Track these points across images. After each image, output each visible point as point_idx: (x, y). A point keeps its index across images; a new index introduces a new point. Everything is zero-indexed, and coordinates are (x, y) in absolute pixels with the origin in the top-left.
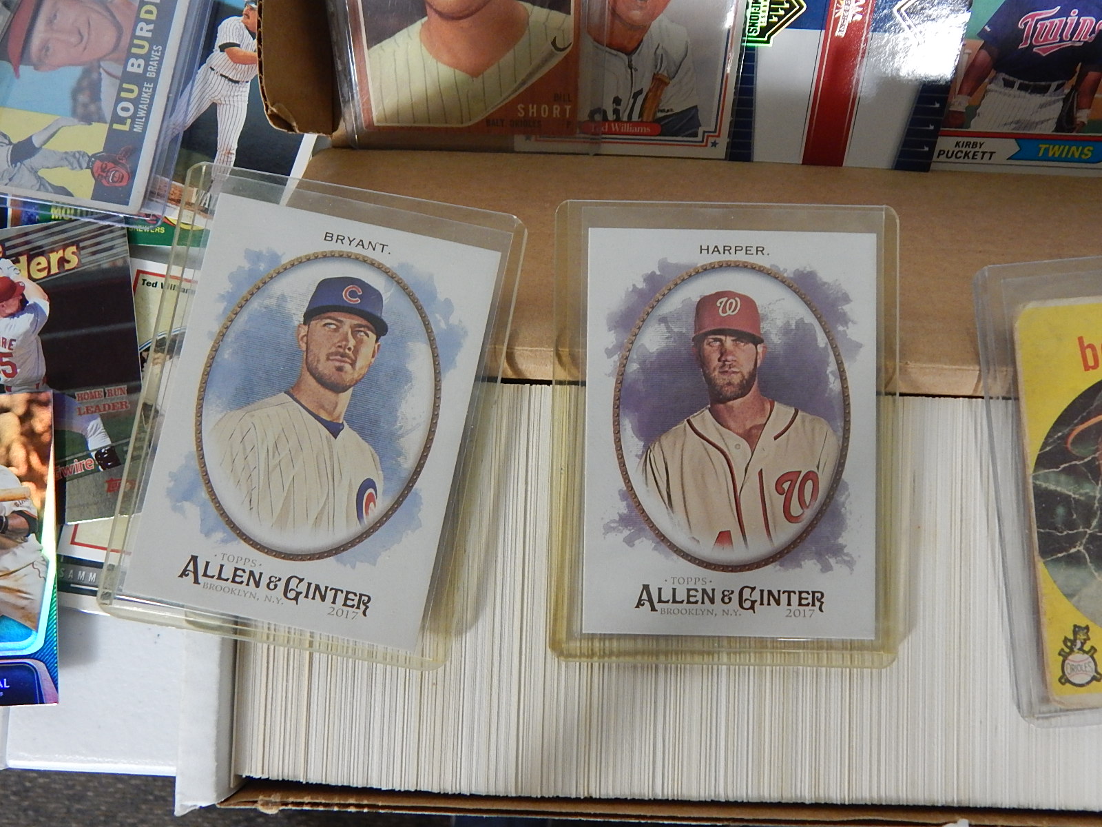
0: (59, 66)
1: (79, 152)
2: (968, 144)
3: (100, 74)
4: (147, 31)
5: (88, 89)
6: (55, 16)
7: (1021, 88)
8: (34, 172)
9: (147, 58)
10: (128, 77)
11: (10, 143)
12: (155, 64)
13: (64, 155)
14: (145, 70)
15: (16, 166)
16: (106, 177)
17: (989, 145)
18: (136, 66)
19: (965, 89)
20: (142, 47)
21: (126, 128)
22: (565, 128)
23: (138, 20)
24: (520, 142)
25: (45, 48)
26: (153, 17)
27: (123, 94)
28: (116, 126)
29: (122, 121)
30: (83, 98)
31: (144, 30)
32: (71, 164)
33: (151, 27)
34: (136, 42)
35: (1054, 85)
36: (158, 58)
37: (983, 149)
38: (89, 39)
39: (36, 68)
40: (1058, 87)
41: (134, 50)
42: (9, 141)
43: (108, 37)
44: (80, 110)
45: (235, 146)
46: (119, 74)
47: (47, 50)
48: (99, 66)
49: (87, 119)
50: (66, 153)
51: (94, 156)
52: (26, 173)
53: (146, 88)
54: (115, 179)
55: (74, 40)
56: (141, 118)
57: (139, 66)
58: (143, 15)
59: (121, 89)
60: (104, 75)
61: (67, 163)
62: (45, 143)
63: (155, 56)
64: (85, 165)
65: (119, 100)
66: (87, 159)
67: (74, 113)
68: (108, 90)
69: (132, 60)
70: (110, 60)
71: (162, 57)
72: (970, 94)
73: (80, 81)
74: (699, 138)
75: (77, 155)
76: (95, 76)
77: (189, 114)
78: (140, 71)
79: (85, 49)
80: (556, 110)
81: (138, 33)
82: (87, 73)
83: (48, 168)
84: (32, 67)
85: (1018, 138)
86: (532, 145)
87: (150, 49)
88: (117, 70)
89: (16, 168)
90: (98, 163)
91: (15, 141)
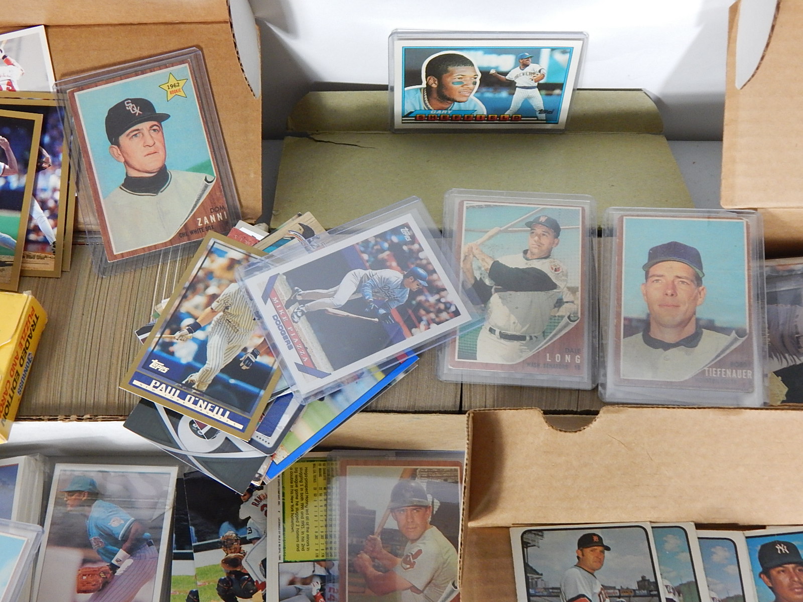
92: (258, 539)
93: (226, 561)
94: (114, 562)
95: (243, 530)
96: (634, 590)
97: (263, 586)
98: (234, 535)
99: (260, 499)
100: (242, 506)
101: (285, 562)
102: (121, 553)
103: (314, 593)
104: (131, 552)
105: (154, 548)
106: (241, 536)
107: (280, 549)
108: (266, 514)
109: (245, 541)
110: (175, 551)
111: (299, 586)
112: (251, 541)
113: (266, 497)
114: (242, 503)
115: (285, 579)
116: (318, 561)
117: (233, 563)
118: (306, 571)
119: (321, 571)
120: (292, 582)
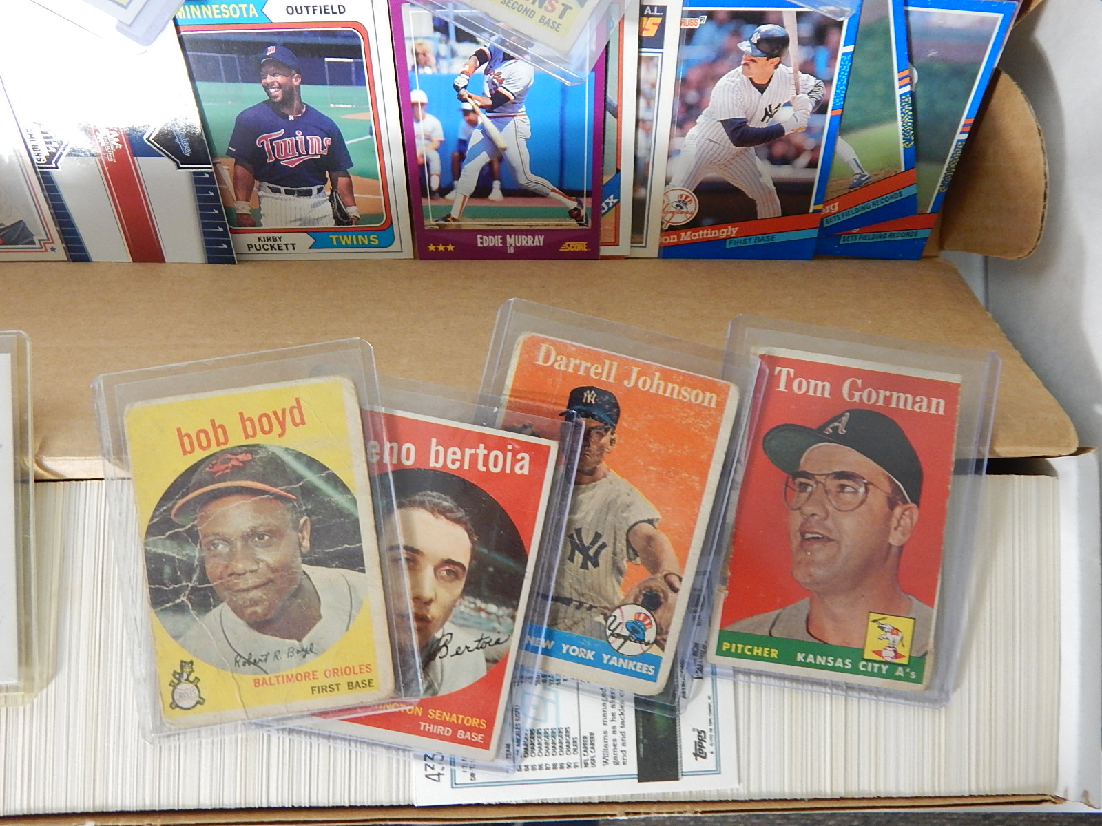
2: (268, 239)
7: (287, 192)
17: (287, 238)
19: (240, 196)
35: (314, 189)
37: (284, 241)
40: (319, 191)
72: (247, 200)
74: (38, 245)
85: (308, 231)
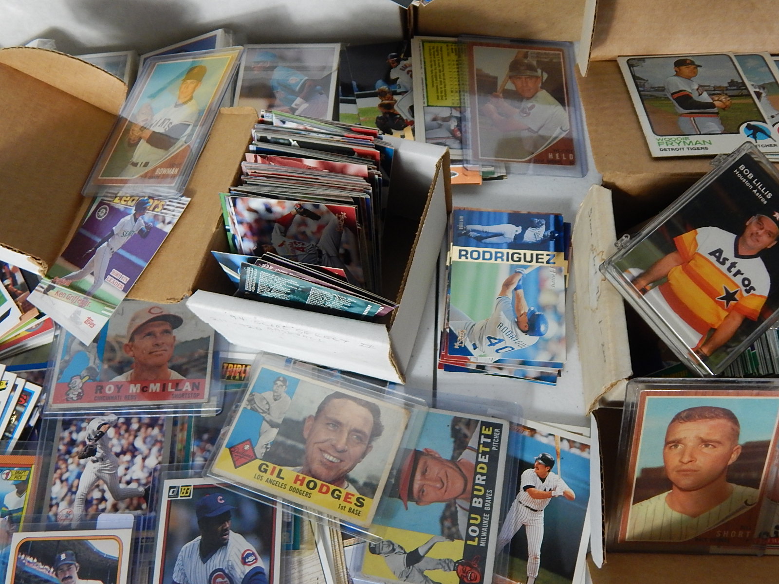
0: (431, 502)
1: (448, 559)
3: (456, 508)
4: (483, 480)
5: (449, 518)
6: (426, 470)
8: (421, 572)
9: (483, 497)
10: (473, 510)
11: (405, 553)
12: (489, 501)
13: (439, 562)
14: (484, 506)
15: (410, 568)
16: (466, 577)
18: (477, 502)
20: (480, 490)
21: (475, 543)
22: (746, 542)
23: (476, 473)
24: (713, 549)
25: (421, 490)
26: (485, 471)
27: (472, 521)
28: (469, 542)
29: (472, 539)
30: (447, 523)
31: (480, 480)
32: (443, 567)
33: (484, 478)
34: (476, 487)
36: (490, 498)
38: (447, 485)
39: (417, 503)
41: (476, 493)
42: (404, 551)
43: (459, 485)
44: (446, 531)
45: (539, 553)
46: (468, 508)
47: (423, 492)
48: (455, 503)
49: (451, 537)
50: (440, 560)
51: (457, 562)
52: (416, 573)
53: (485, 517)
54: (472, 578)
55: (439, 485)
56: (484, 537)
57: (479, 503)
58: (479, 470)
59: (470, 518)
60: (459, 509)
61: (441, 567)
62: (427, 552)
63: (489, 496)
64: (452, 568)
65: (469, 525)
66: (453, 564)
67: (443, 533)
68: (462, 518)
69: (475, 499)
70: (461, 499)
71: (493, 497)
73: (444, 513)
75: (447, 562)
76: (453, 509)
77: (510, 532)
78: (480, 506)
79: (446, 491)
80: (741, 534)
81: (477, 482)
82: (448, 507)
83: (429, 570)
84: (415, 503)
86: (722, 550)
87: (485, 492)
88: (467, 505)
89: (410, 570)
90: (460, 567)
91: (408, 552)
92: (406, 92)
93: (381, 106)
94: (293, 105)
95: (393, 86)
96: (727, 87)
97: (412, 123)
98: (387, 89)
99: (405, 67)
100: (392, 70)
101: (428, 106)
102: (298, 100)
103: (452, 128)
104: (306, 99)
105: (324, 96)
106: (393, 90)
107: (424, 97)
108: (411, 76)
109: (395, 93)
110: (341, 97)
111: (440, 122)
112: (400, 94)
113: (411, 65)
114: (392, 68)
115: (429, 118)
116: (455, 108)
117: (387, 108)
118: (446, 113)
119: (456, 113)
120: (434, 120)
